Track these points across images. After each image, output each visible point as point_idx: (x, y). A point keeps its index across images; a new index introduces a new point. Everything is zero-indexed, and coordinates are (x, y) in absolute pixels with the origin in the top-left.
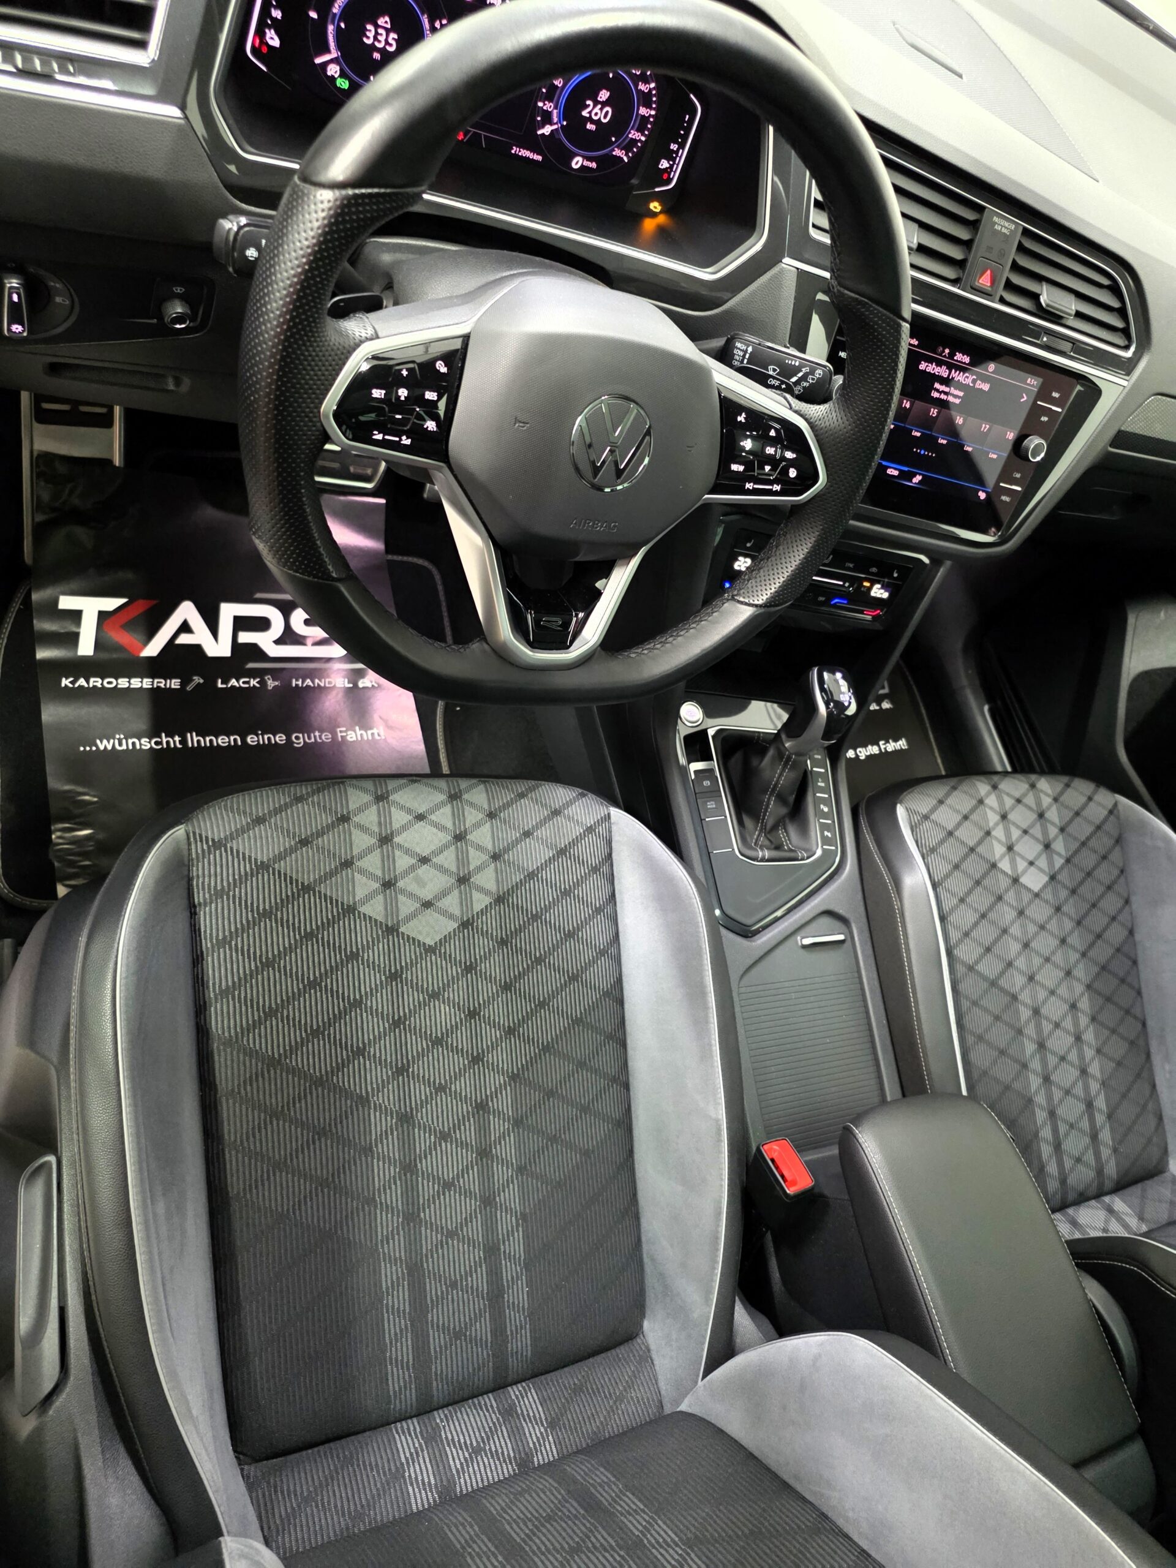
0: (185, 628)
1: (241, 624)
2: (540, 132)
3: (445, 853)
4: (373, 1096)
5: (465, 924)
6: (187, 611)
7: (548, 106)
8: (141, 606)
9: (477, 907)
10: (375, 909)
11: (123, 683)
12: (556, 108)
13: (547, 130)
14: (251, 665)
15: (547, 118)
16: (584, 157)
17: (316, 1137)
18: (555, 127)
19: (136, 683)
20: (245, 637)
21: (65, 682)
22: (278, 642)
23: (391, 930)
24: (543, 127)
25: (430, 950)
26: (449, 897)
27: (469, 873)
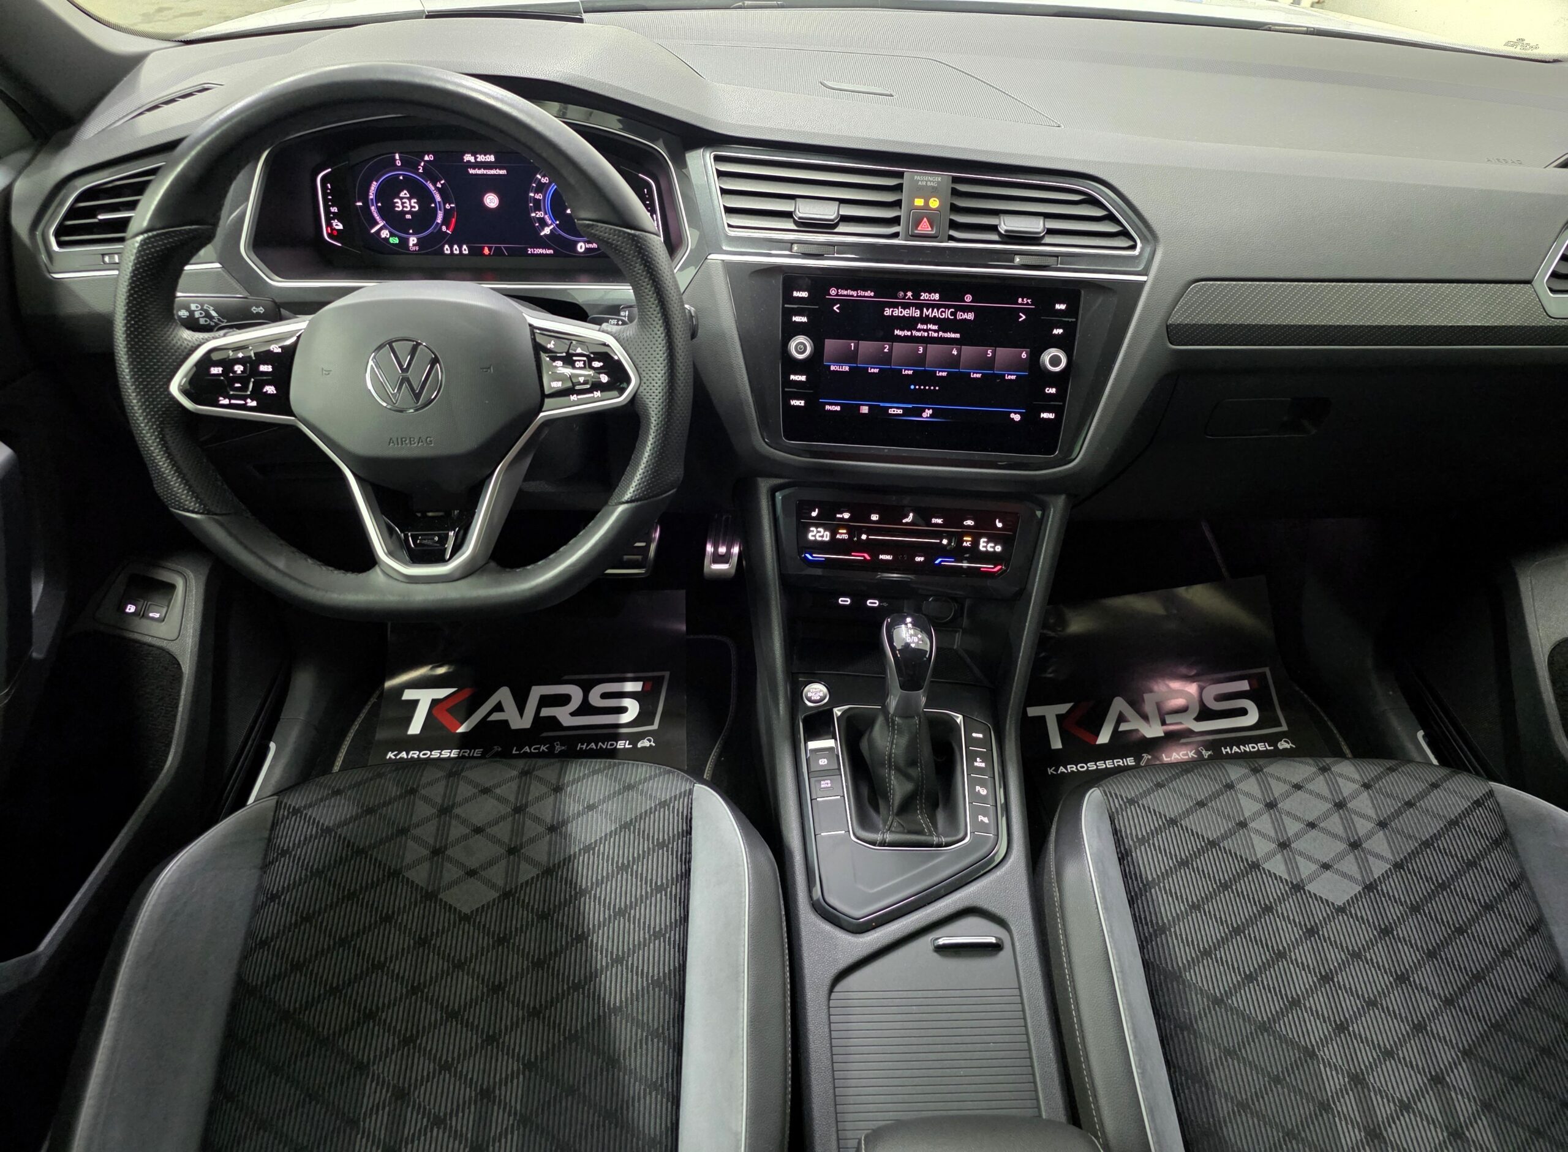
0: (499, 708)
1: (546, 701)
2: (542, 234)
3: (501, 824)
4: (374, 1064)
5: (506, 895)
6: (503, 694)
7: (540, 214)
8: (467, 692)
9: (522, 879)
10: (419, 875)
11: (435, 754)
12: (546, 213)
13: (547, 231)
14: (545, 734)
15: (543, 223)
16: (585, 242)
17: (307, 1099)
18: (552, 227)
19: (446, 754)
20: (546, 712)
21: (390, 755)
22: (573, 714)
23: (430, 896)
24: (543, 229)
25: (466, 918)
26: (495, 867)
27: (521, 844)
